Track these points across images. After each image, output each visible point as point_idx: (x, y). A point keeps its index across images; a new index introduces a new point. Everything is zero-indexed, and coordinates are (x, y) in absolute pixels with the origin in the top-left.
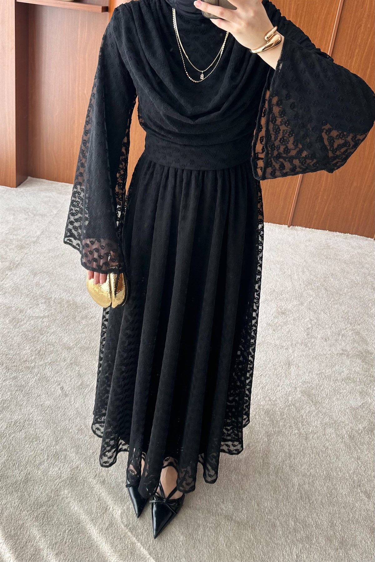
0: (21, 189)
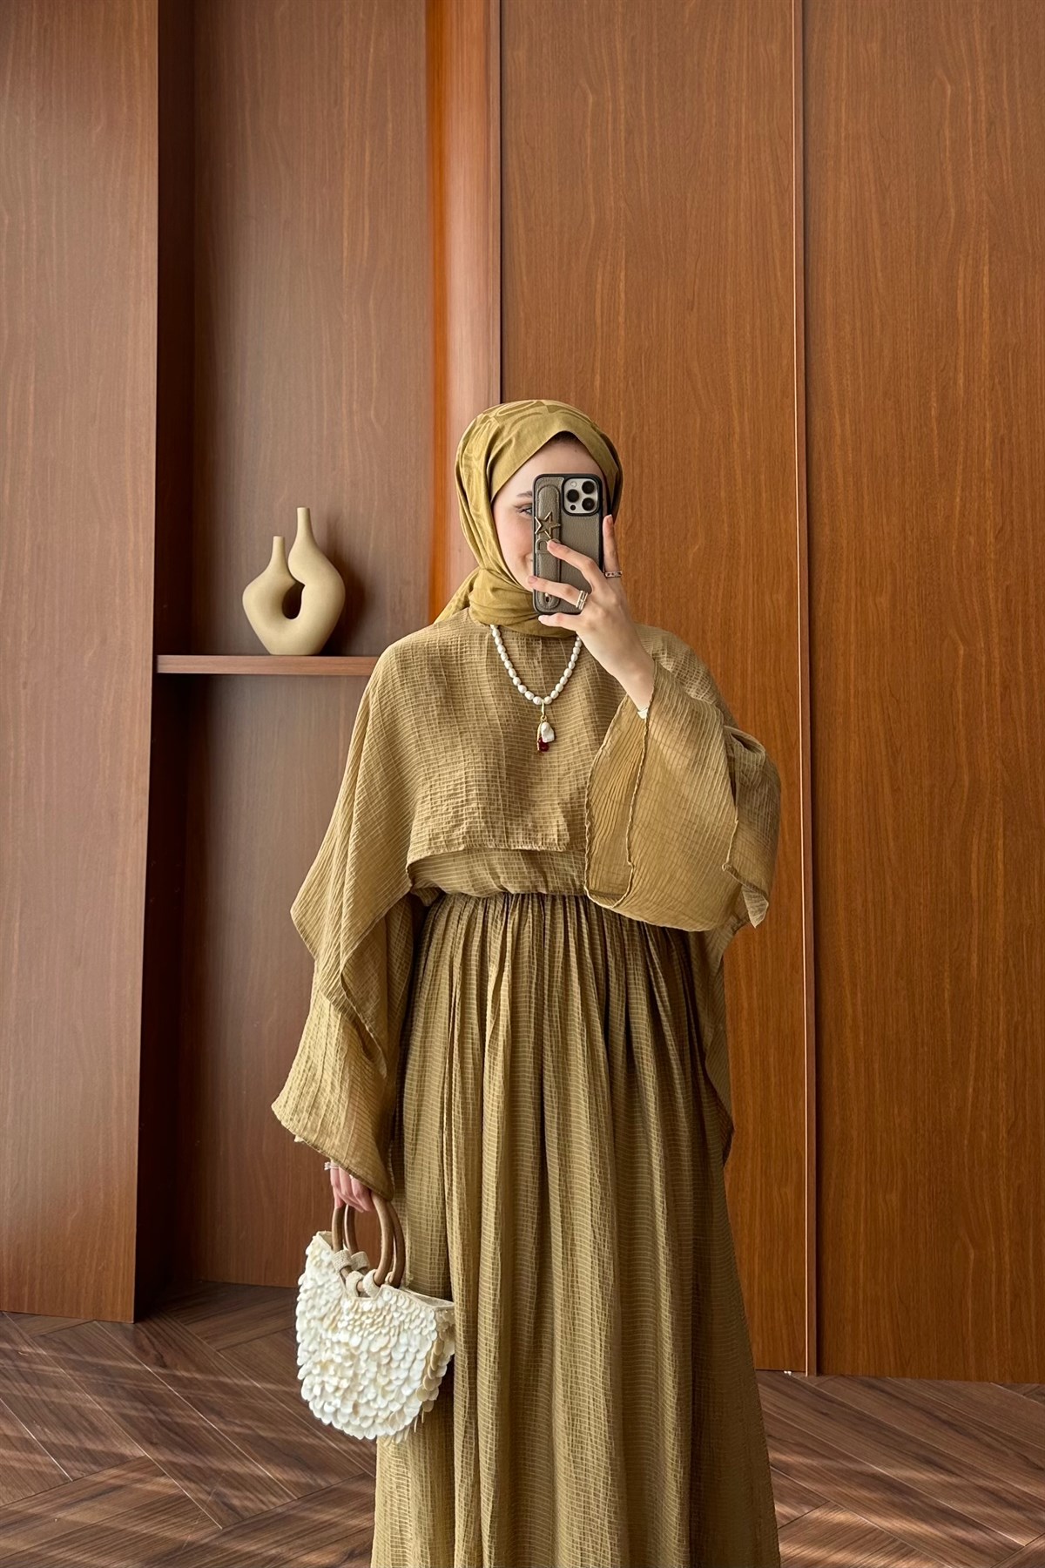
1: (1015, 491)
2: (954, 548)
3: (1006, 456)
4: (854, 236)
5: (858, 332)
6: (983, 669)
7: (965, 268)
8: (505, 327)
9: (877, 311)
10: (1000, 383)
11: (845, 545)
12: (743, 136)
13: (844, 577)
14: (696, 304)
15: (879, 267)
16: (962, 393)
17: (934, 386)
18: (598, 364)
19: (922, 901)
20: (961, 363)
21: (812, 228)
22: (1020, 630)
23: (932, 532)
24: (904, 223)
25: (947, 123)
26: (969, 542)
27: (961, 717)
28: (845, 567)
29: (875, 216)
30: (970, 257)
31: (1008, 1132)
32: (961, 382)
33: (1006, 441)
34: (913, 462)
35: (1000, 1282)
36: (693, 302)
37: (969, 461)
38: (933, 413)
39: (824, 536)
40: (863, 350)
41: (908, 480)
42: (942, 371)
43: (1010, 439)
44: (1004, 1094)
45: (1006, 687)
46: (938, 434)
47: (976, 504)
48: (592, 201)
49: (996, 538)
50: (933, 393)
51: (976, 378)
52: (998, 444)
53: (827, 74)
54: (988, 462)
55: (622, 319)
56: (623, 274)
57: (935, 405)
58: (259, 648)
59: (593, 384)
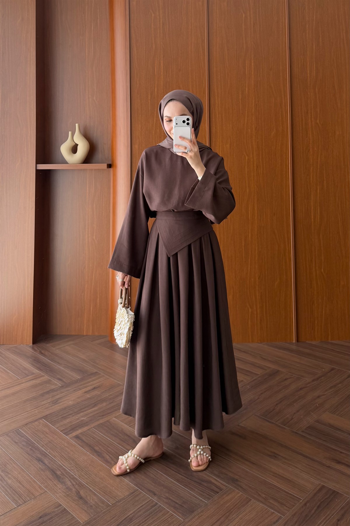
1: (260, 117)
2: (245, 132)
3: (258, 109)
4: (221, 53)
5: (222, 77)
6: (252, 162)
7: (248, 61)
8: (131, 75)
9: (226, 71)
10: (256, 90)
11: (218, 132)
13: (218, 141)
15: (227, 60)
16: (247, 92)
17: (240, 91)
18: (156, 85)
19: (237, 221)
20: (247, 85)
22: (261, 152)
23: (240, 128)
24: (233, 49)
25: (243, 24)
26: (249, 131)
27: (246, 175)
28: (219, 137)
29: (226, 47)
30: (249, 58)
31: (258, 279)
32: (247, 90)
33: (258, 105)
34: (235, 111)
35: (257, 317)
36: (180, 69)
37: (249, 110)
38: (240, 98)
39: (213, 130)
40: (223, 82)
41: (234, 115)
42: (242, 87)
44: (257, 269)
45: (257, 167)
46: (241, 103)
47: (250, 121)
48: (154, 42)
49: (255, 129)
50: (240, 93)
51: (250, 89)
52: (256, 105)
53: (213, 11)
54: (253, 110)
55: (162, 73)
56: (162, 61)
57: (240, 96)
58: (65, 162)
59: (154, 91)
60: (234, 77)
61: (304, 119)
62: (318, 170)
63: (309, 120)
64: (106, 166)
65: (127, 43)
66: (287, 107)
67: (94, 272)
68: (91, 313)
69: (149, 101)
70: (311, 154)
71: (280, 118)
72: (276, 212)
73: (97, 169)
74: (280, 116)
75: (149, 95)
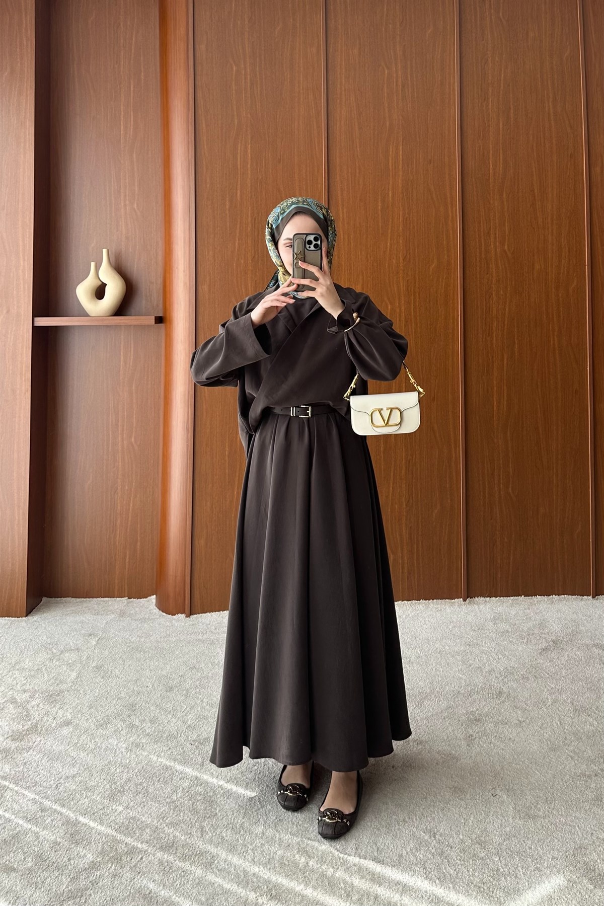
0: (34, 619)
1: (411, 240)
2: (387, 265)
3: (408, 226)
4: (348, 133)
5: (350, 174)
6: (398, 314)
7: (392, 148)
9: (357, 165)
10: (406, 195)
11: (343, 263)
12: (301, 88)
13: (343, 278)
14: (282, 160)
15: (358, 147)
16: (391, 199)
17: (380, 197)
18: (240, 186)
20: (390, 187)
21: (330, 129)
22: (412, 297)
23: (378, 258)
24: (368, 128)
25: (385, 86)
26: (393, 262)
28: (343, 273)
29: (356, 124)
30: (395, 143)
31: (406, 505)
32: (390, 195)
33: (408, 219)
34: (371, 229)
35: (403, 568)
36: (280, 159)
37: (393, 228)
38: (379, 208)
40: (352, 181)
41: (369, 237)
42: (383, 190)
43: (409, 219)
44: (404, 489)
45: (406, 322)
46: (381, 216)
47: (396, 246)
48: (235, 113)
49: (403, 260)
50: (379, 200)
51: (396, 193)
52: (405, 220)
53: (336, 62)
54: (401, 229)
55: (249, 166)
56: (250, 146)
57: (380, 204)
58: (84, 314)
59: (236, 195)
60: (369, 173)
61: (483, 243)
62: (506, 327)
63: (492, 246)
64: (154, 320)
65: (190, 115)
66: (455, 222)
67: (132, 499)
68: (127, 567)
69: (227, 212)
70: (495, 300)
71: (445, 242)
72: (436, 396)
73: (138, 325)
74: (445, 239)
75: (227, 201)
